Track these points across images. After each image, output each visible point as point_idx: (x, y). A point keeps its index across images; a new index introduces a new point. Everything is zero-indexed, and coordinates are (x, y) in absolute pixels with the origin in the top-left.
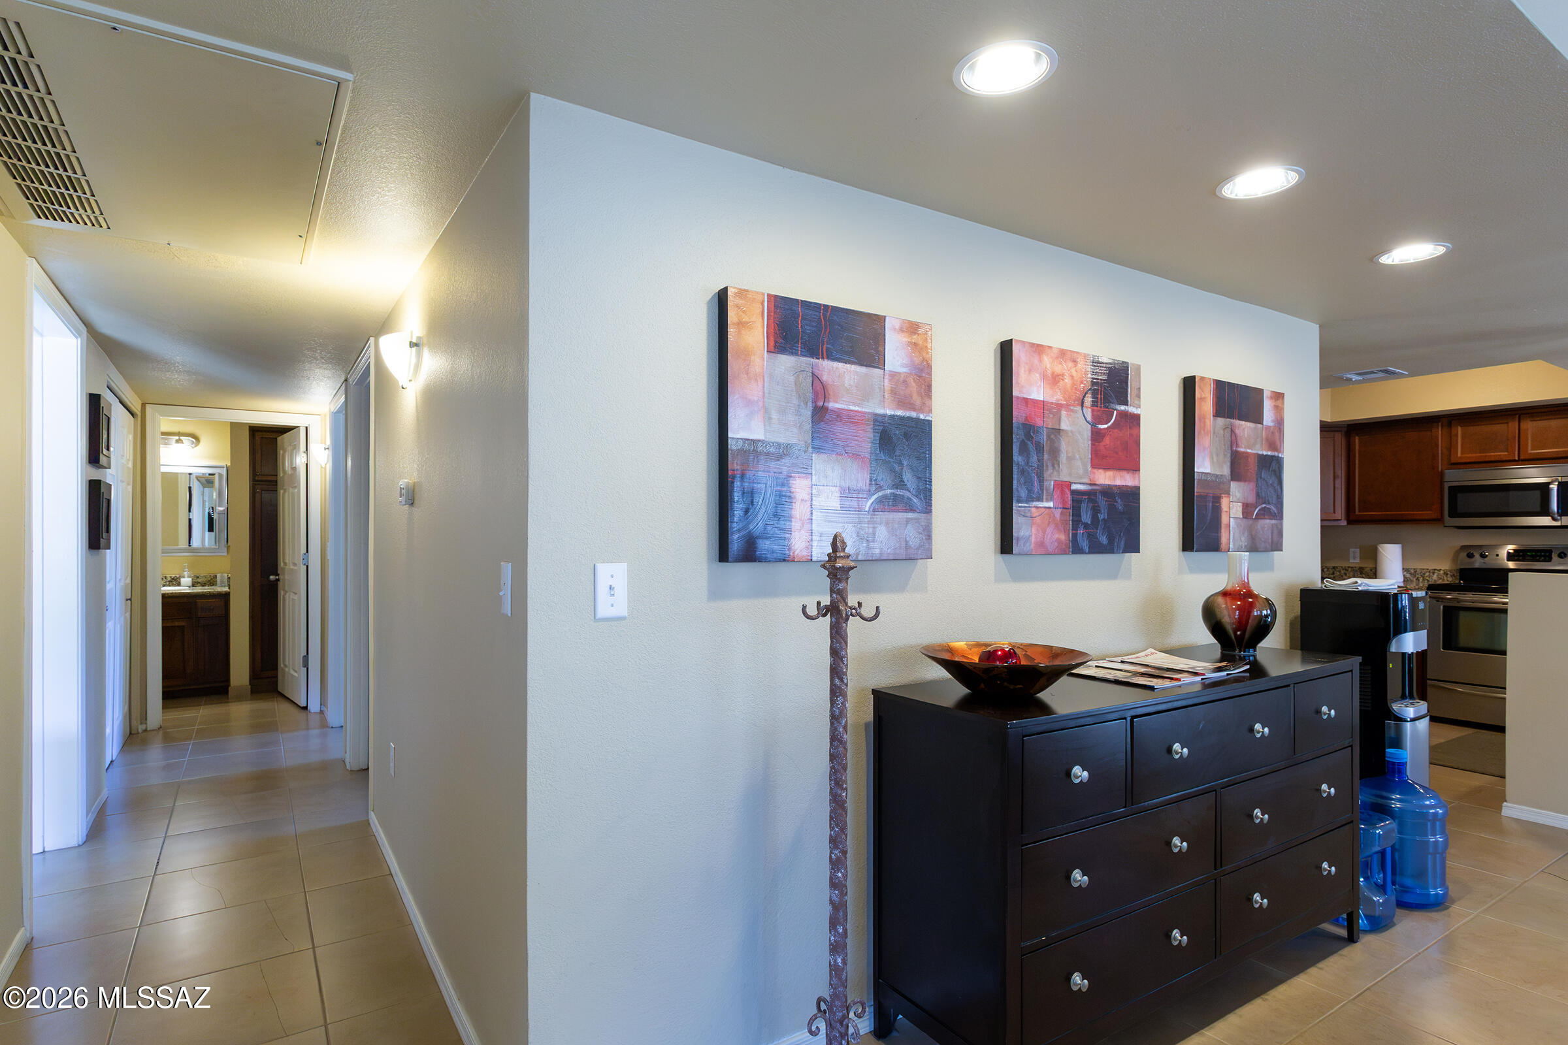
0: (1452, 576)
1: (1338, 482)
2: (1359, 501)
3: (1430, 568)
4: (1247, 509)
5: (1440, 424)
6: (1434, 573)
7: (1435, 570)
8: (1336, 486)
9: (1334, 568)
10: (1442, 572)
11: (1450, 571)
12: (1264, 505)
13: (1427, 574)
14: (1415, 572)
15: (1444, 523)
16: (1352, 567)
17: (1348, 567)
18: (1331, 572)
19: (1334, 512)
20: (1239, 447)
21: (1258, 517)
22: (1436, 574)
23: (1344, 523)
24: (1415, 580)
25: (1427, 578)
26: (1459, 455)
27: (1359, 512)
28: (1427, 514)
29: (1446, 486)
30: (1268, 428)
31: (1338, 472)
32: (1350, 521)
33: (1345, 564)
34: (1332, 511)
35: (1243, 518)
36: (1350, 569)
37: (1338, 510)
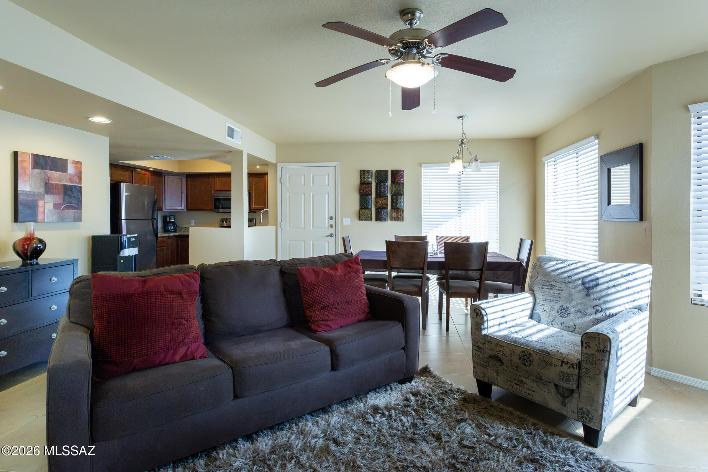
1: (183, 195)
2: (190, 203)
4: (57, 206)
5: (212, 176)
8: (182, 197)
9: (186, 227)
12: (68, 204)
15: (213, 211)
18: (185, 229)
20: (50, 181)
21: (64, 209)
23: (187, 211)
26: (218, 187)
27: (191, 206)
29: (213, 198)
30: (70, 174)
31: (183, 191)
33: (189, 226)
35: (54, 209)
37: (183, 206)
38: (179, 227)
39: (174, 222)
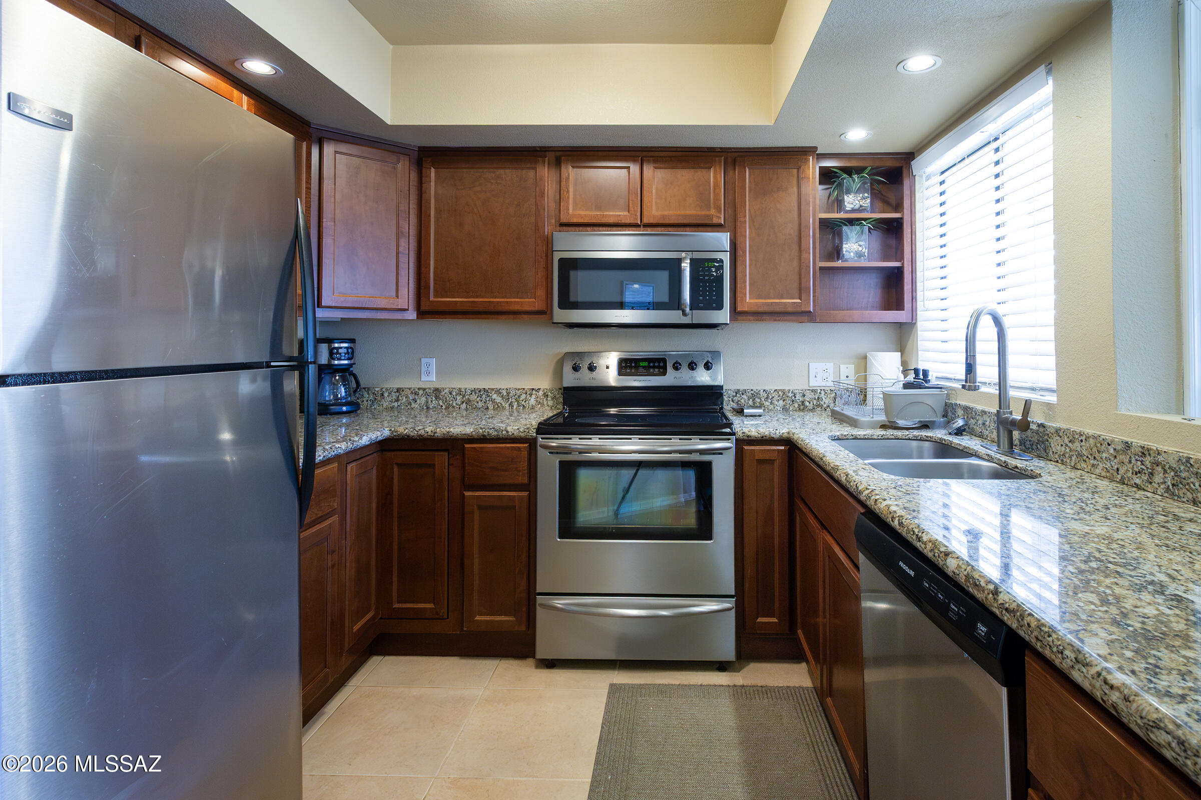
0: (553, 399)
1: (403, 243)
2: (435, 280)
3: (526, 387)
5: (546, 159)
6: (531, 395)
7: (533, 389)
8: (401, 249)
9: (398, 390)
10: (541, 393)
11: (551, 391)
13: (523, 396)
14: (508, 394)
15: (551, 317)
16: (424, 389)
17: (419, 389)
18: (394, 397)
19: (397, 296)
22: (534, 396)
23: (412, 315)
24: (507, 406)
25: (523, 403)
26: (571, 211)
27: (435, 296)
28: (529, 303)
29: (557, 256)
31: (404, 226)
32: (423, 314)
33: (414, 384)
34: (394, 294)
36: (421, 392)
37: (403, 291)
38: (368, 389)
39: (351, 365)
